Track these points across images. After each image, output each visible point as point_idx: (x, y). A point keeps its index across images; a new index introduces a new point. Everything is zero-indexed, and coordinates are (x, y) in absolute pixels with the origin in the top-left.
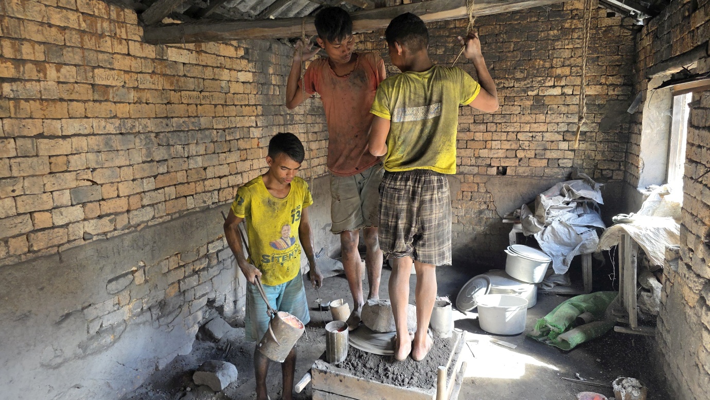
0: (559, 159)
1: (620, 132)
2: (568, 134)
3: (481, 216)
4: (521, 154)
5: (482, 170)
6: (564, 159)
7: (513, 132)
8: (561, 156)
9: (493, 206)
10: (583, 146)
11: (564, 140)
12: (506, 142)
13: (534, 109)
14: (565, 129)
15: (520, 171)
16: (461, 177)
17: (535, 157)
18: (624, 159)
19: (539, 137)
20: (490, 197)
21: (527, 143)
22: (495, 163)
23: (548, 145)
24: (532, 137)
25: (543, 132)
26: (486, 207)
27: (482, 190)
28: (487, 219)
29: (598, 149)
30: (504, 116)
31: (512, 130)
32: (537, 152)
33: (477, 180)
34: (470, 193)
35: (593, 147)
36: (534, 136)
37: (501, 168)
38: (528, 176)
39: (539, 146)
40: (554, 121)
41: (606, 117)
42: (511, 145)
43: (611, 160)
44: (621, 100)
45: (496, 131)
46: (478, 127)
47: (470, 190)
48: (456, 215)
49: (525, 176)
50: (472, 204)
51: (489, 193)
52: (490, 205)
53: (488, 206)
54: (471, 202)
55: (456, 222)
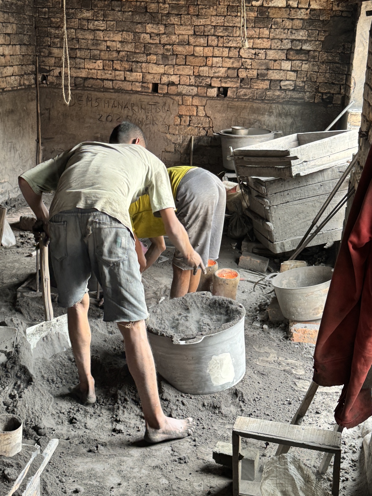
0: (281, 81)
1: (342, 52)
2: (291, 53)
3: (200, 144)
4: (243, 74)
5: (202, 91)
6: (287, 80)
7: (235, 48)
8: (284, 78)
9: (212, 132)
10: (305, 67)
11: (287, 59)
12: (227, 60)
13: (258, 23)
14: (289, 46)
15: (242, 93)
16: (177, 98)
17: (257, 78)
18: (344, 81)
19: (262, 56)
20: (210, 122)
21: (249, 61)
22: (216, 83)
23: (271, 64)
24: (255, 54)
25: (266, 49)
26: (205, 134)
27: (202, 113)
29: (320, 71)
30: (226, 28)
31: (234, 45)
32: (259, 72)
33: (196, 101)
34: (188, 118)
35: (316, 68)
36: (257, 53)
37: (221, 90)
38: (249, 99)
39: (262, 65)
40: (277, 37)
41: (329, 35)
42: (233, 63)
43: (333, 83)
44: (345, 17)
45: (217, 46)
46: (199, 40)
47: (188, 114)
48: (173, 143)
49: (246, 99)
50: (190, 129)
51: (208, 117)
52: (208, 131)
53: (207, 132)
54: (190, 127)
55: (173, 150)
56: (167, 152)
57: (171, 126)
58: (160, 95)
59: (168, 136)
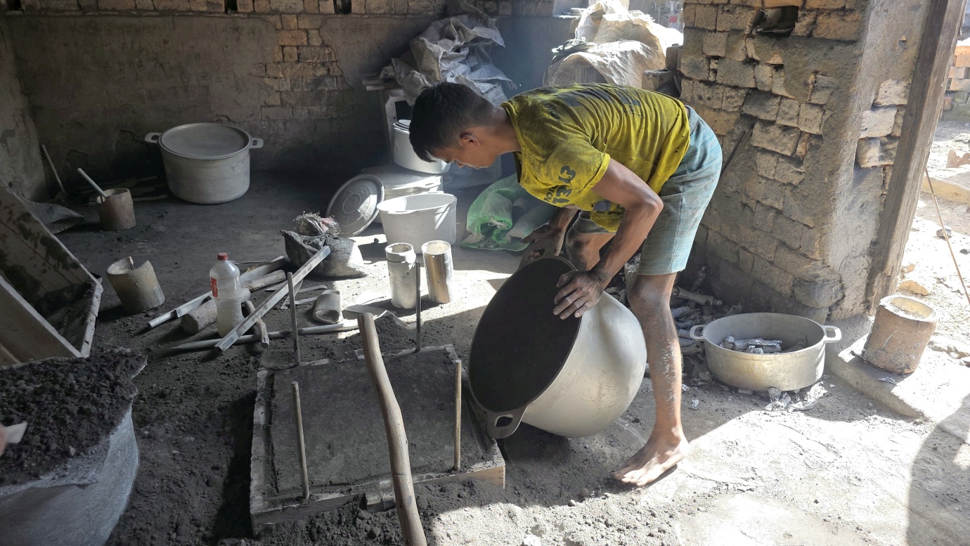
3: (319, 89)
5: (310, 5)
9: (336, 69)
15: (372, 5)
16: (273, 19)
20: (330, 54)
26: (325, 72)
27: (316, 42)
28: (329, 92)
33: (305, 23)
34: (295, 49)
38: (385, 13)
47: (294, 44)
48: (277, 91)
49: (381, 14)
50: (300, 67)
51: (327, 46)
52: (331, 68)
53: (329, 70)
54: (299, 65)
55: (279, 102)
56: (270, 106)
57: (268, 65)
58: (242, 15)
59: (267, 81)
